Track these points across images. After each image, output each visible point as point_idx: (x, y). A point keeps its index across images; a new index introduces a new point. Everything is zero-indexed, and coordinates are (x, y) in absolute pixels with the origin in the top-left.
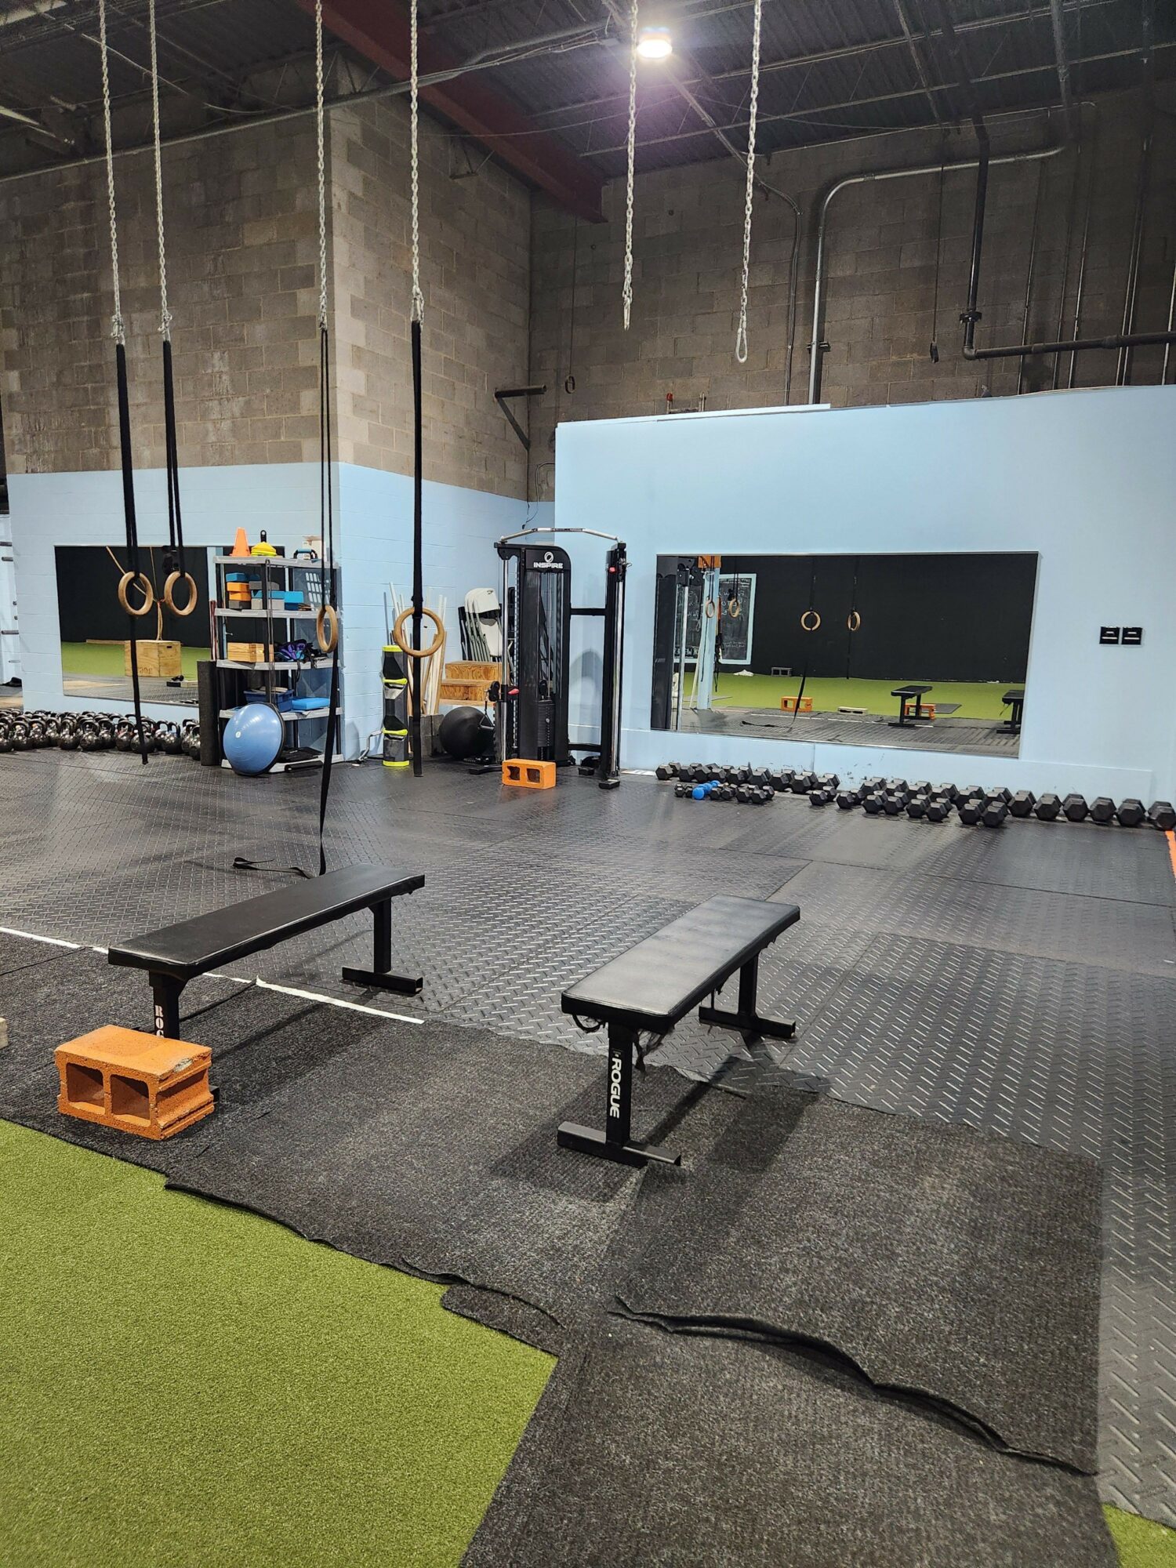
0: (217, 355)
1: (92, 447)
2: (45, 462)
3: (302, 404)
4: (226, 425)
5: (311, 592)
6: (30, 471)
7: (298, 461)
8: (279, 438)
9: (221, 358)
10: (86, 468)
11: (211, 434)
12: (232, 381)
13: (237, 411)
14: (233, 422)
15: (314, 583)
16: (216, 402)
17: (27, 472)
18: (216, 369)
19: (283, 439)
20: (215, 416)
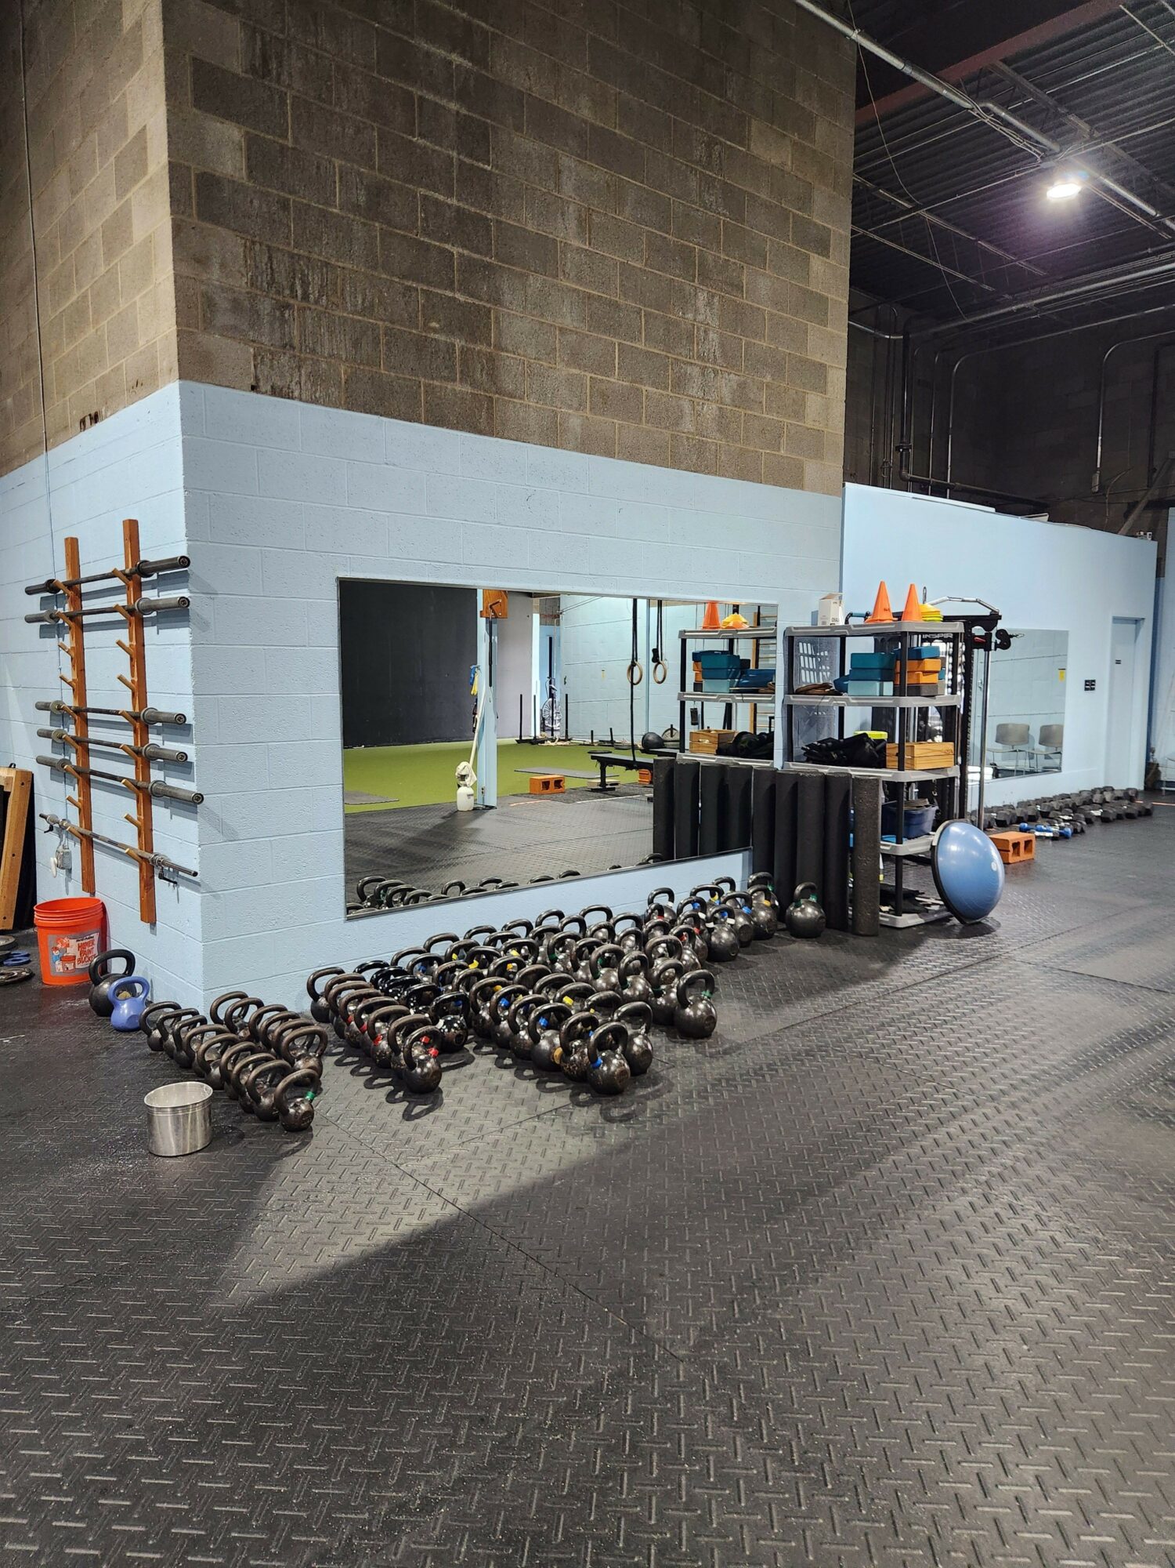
0: (702, 297)
1: (454, 380)
2: (316, 378)
3: (808, 410)
4: (710, 410)
5: (804, 668)
6: (265, 386)
7: (798, 488)
8: (779, 450)
9: (709, 304)
10: (437, 418)
11: (687, 419)
12: (722, 345)
13: (726, 393)
14: (720, 409)
15: (808, 656)
16: (697, 369)
17: (254, 388)
18: (700, 318)
19: (782, 452)
20: (694, 390)
